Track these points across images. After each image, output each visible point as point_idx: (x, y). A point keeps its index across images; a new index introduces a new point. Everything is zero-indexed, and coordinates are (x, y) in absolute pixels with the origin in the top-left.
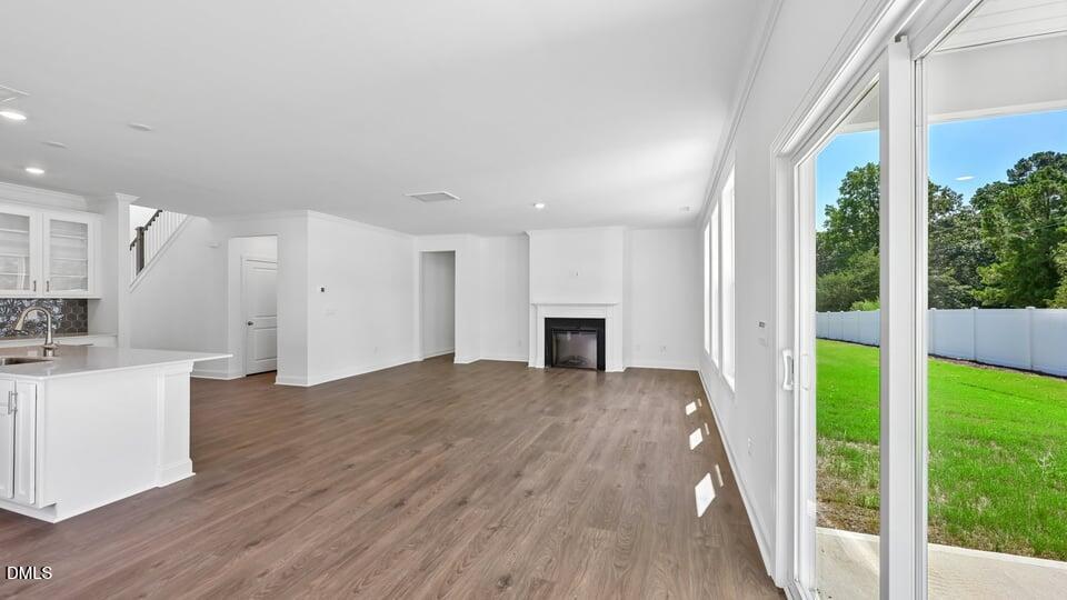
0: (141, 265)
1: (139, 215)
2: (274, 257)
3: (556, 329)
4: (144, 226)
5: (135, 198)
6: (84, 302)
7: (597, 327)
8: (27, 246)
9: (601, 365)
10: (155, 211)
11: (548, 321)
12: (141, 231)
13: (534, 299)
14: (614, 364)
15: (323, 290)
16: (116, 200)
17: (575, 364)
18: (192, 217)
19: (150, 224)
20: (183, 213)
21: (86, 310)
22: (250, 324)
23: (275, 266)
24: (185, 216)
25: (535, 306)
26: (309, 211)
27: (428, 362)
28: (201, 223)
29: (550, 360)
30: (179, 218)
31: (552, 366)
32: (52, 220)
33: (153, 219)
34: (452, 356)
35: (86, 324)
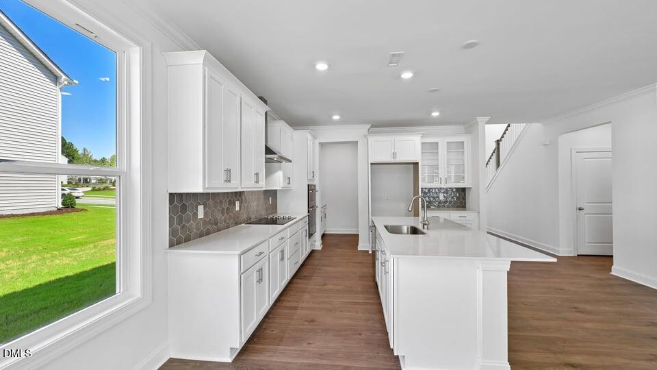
0: (498, 164)
1: (493, 131)
2: (609, 146)
4: (499, 139)
5: (487, 119)
6: (464, 190)
8: (438, 160)
12: (498, 142)
16: (477, 123)
18: (529, 124)
19: (503, 137)
20: (523, 123)
21: (465, 194)
22: (580, 209)
23: (610, 155)
24: (524, 124)
28: (536, 127)
30: (520, 127)
32: (448, 142)
35: (465, 203)
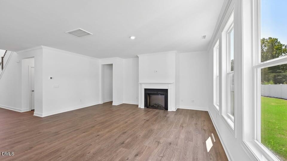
0: (2, 68)
1: (2, 53)
3: (149, 93)
4: (3, 56)
7: (165, 92)
9: (166, 108)
10: (5, 51)
11: (146, 90)
12: (2, 58)
13: (141, 81)
14: (172, 108)
15: (51, 78)
17: (156, 107)
18: (13, 52)
19: (4, 56)
22: (32, 91)
25: (141, 84)
26: (42, 46)
27: (105, 104)
29: (146, 105)
30: (10, 52)
31: (147, 107)
33: (5, 54)
34: (111, 102)
